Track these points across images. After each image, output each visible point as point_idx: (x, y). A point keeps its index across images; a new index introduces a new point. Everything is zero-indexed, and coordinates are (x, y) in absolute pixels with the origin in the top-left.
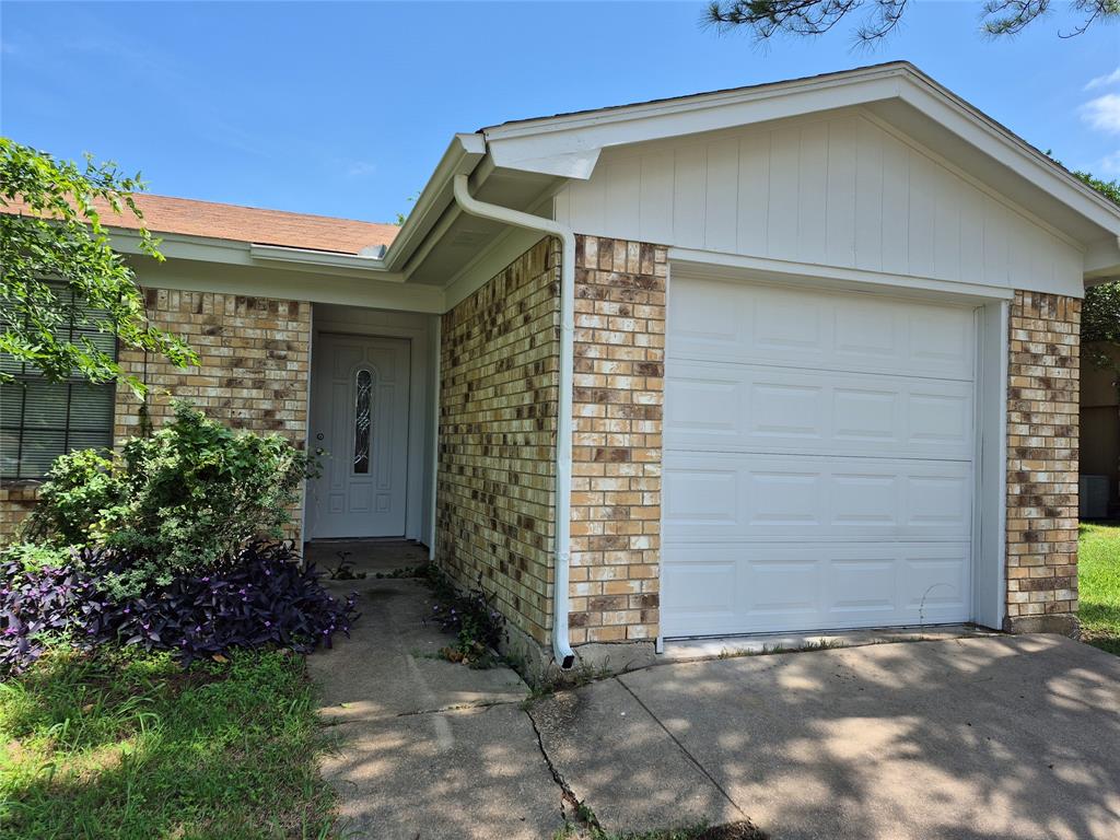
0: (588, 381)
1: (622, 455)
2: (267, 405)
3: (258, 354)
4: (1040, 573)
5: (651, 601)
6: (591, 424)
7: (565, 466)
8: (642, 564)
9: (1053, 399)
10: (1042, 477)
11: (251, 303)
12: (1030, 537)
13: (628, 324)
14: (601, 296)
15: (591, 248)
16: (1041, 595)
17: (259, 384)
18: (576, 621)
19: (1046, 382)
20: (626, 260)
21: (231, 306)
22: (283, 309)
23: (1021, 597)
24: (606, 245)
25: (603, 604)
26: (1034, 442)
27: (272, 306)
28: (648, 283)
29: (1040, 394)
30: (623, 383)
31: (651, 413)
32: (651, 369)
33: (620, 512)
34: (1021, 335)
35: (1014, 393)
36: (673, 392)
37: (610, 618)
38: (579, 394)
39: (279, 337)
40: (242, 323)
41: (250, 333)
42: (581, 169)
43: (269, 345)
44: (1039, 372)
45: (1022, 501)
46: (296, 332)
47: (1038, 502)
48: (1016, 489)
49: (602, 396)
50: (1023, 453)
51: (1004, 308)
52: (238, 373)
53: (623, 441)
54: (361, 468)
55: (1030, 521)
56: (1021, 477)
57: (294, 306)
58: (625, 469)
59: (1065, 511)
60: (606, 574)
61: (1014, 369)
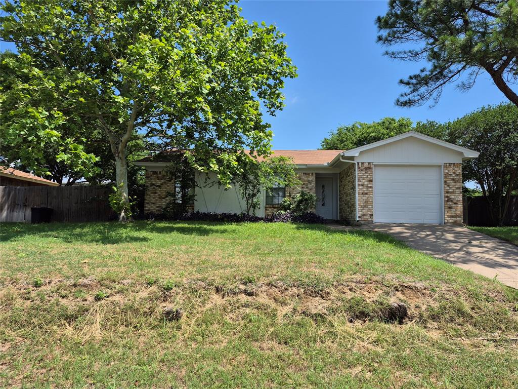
0: (360, 183)
1: (366, 194)
2: (308, 191)
3: (307, 182)
4: (453, 214)
5: (372, 215)
6: (361, 189)
7: (357, 195)
8: (370, 210)
9: (455, 182)
10: (453, 197)
11: (305, 174)
12: (450, 208)
13: (367, 174)
14: (362, 171)
15: (360, 164)
16: (453, 219)
17: (307, 188)
18: (359, 217)
19: (453, 179)
20: (366, 165)
21: (302, 174)
22: (311, 174)
23: (448, 219)
24: (363, 163)
25: (364, 215)
26: (450, 190)
27: (309, 174)
28: (370, 168)
29: (452, 182)
30: (366, 183)
31: (371, 187)
32: (371, 181)
33: (366, 202)
34: (447, 171)
35: (445, 182)
36: (374, 184)
37: (365, 217)
38: (359, 185)
39: (310, 179)
40: (303, 177)
41: (305, 179)
42: (357, 155)
43: (308, 181)
44: (451, 177)
45: (448, 201)
46: (312, 178)
47: (452, 201)
48: (446, 199)
49: (363, 185)
50: (448, 192)
51: (443, 167)
52: (304, 186)
53: (366, 192)
54: (323, 205)
55: (450, 205)
56: (447, 197)
57: (312, 173)
58: (367, 196)
59: (459, 203)
60: (364, 211)
61: (445, 177)
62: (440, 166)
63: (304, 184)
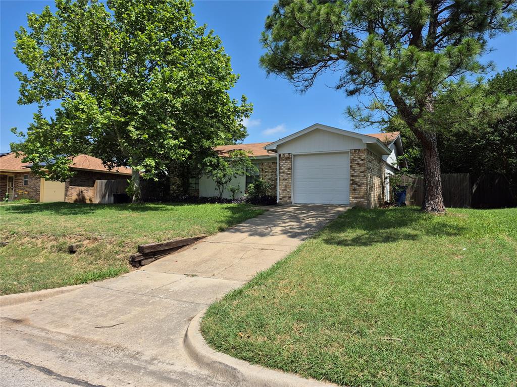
0: (282, 171)
1: (286, 180)
4: (357, 196)
5: (290, 197)
6: (282, 176)
8: (288, 193)
9: (360, 167)
10: (357, 180)
12: (354, 190)
13: (286, 164)
14: (283, 160)
15: (282, 155)
16: (357, 200)
18: (280, 199)
19: (358, 164)
20: (286, 156)
23: (352, 199)
24: (284, 154)
25: (284, 197)
26: (355, 174)
28: (289, 158)
29: (357, 166)
30: (286, 171)
31: (290, 174)
32: (290, 169)
33: (286, 186)
34: (352, 157)
35: (351, 166)
36: (293, 171)
37: (285, 199)
38: (280, 173)
44: (356, 162)
45: (352, 184)
47: (356, 184)
48: (351, 182)
49: (283, 173)
50: (353, 176)
51: (350, 153)
53: (286, 178)
55: (355, 187)
56: (352, 180)
58: (286, 181)
59: (363, 186)
60: (284, 194)
61: (351, 162)
62: (348, 152)
63: (273, 172)
